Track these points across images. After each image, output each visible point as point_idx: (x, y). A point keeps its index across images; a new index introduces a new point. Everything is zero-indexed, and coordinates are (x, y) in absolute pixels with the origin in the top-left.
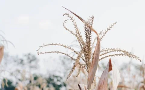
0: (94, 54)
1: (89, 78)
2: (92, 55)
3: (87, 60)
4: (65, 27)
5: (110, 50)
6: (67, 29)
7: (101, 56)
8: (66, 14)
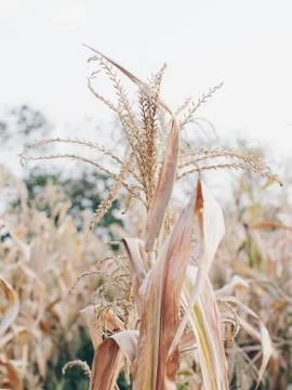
0: (163, 163)
1: (150, 223)
2: (160, 166)
3: (146, 179)
4: (92, 90)
5: (206, 153)
6: (97, 95)
7: (181, 167)
8: (95, 59)
